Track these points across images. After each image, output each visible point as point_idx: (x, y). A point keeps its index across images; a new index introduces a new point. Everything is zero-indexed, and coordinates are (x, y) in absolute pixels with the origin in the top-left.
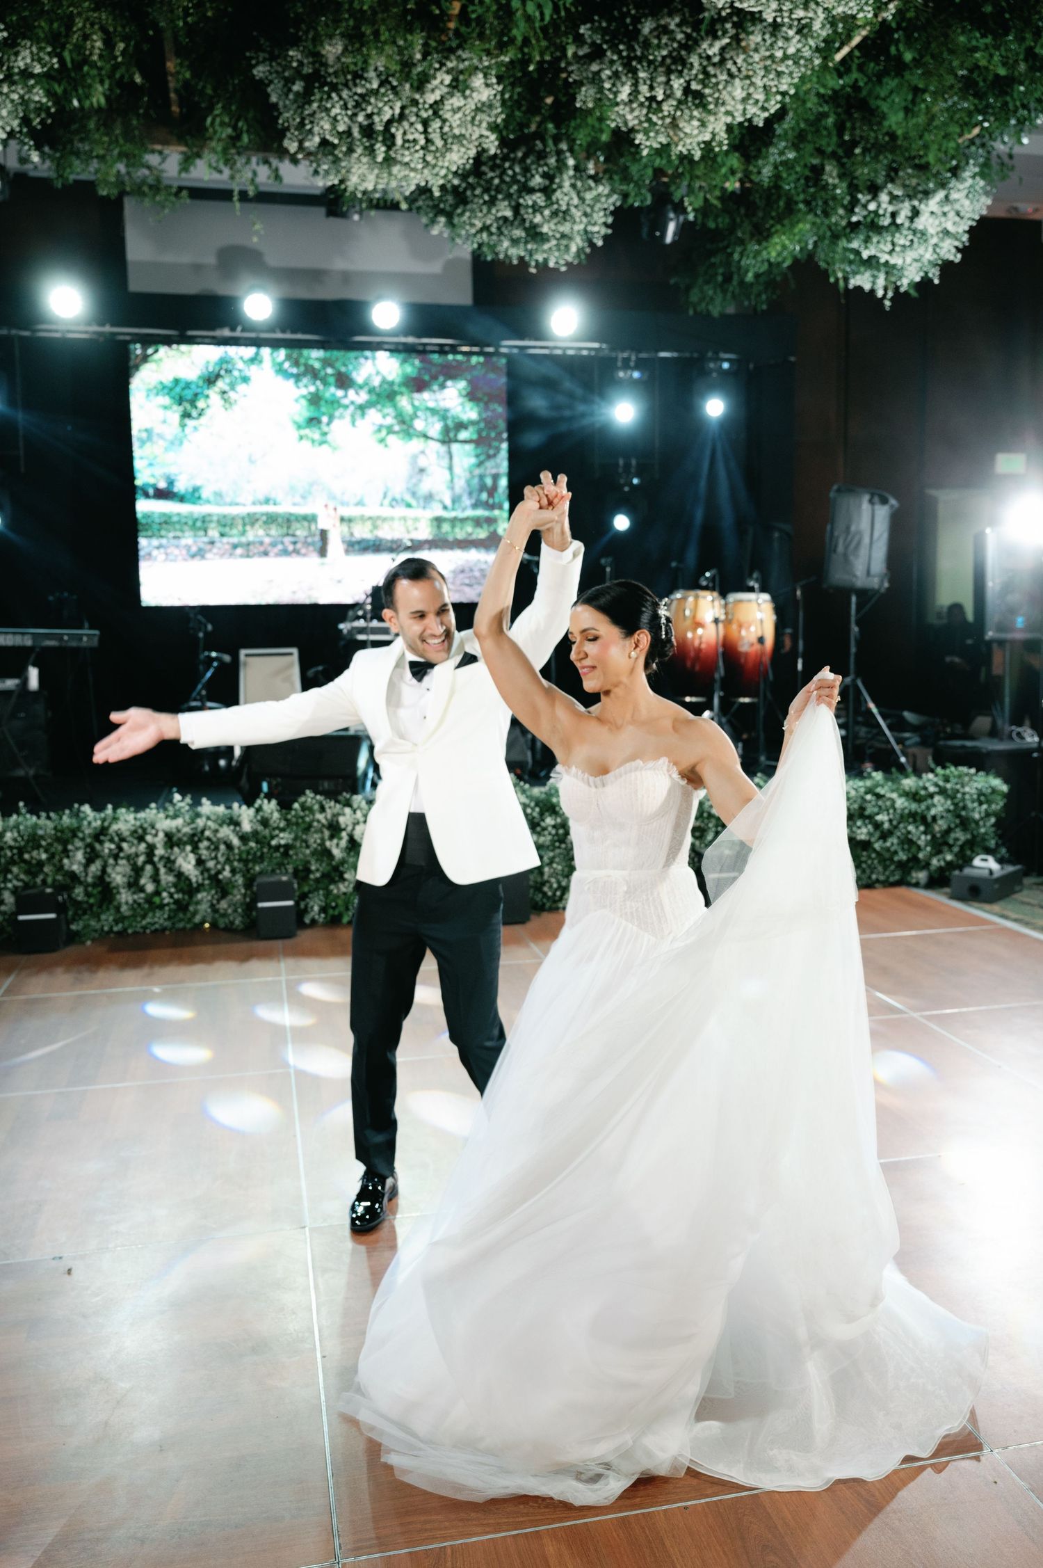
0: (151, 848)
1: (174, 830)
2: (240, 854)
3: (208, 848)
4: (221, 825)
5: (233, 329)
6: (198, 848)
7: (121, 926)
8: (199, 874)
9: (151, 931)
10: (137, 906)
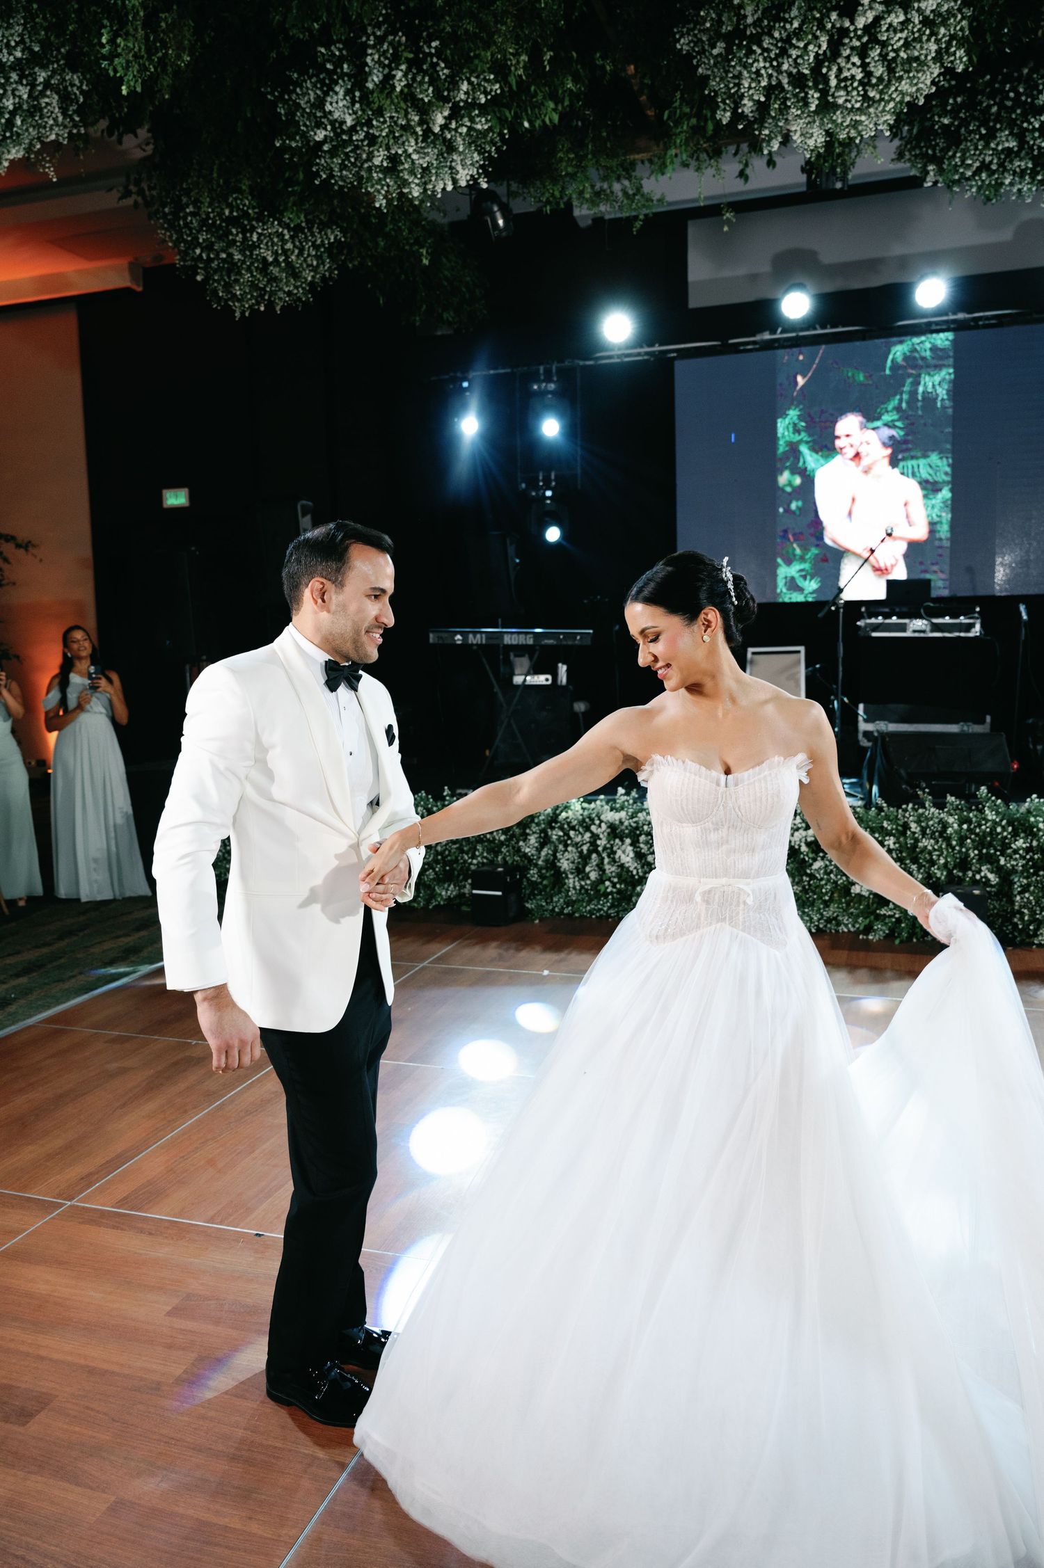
0: (595, 837)
1: (617, 822)
5: (773, 332)
6: (638, 841)
7: (570, 908)
8: (639, 867)
9: (597, 917)
10: (583, 891)
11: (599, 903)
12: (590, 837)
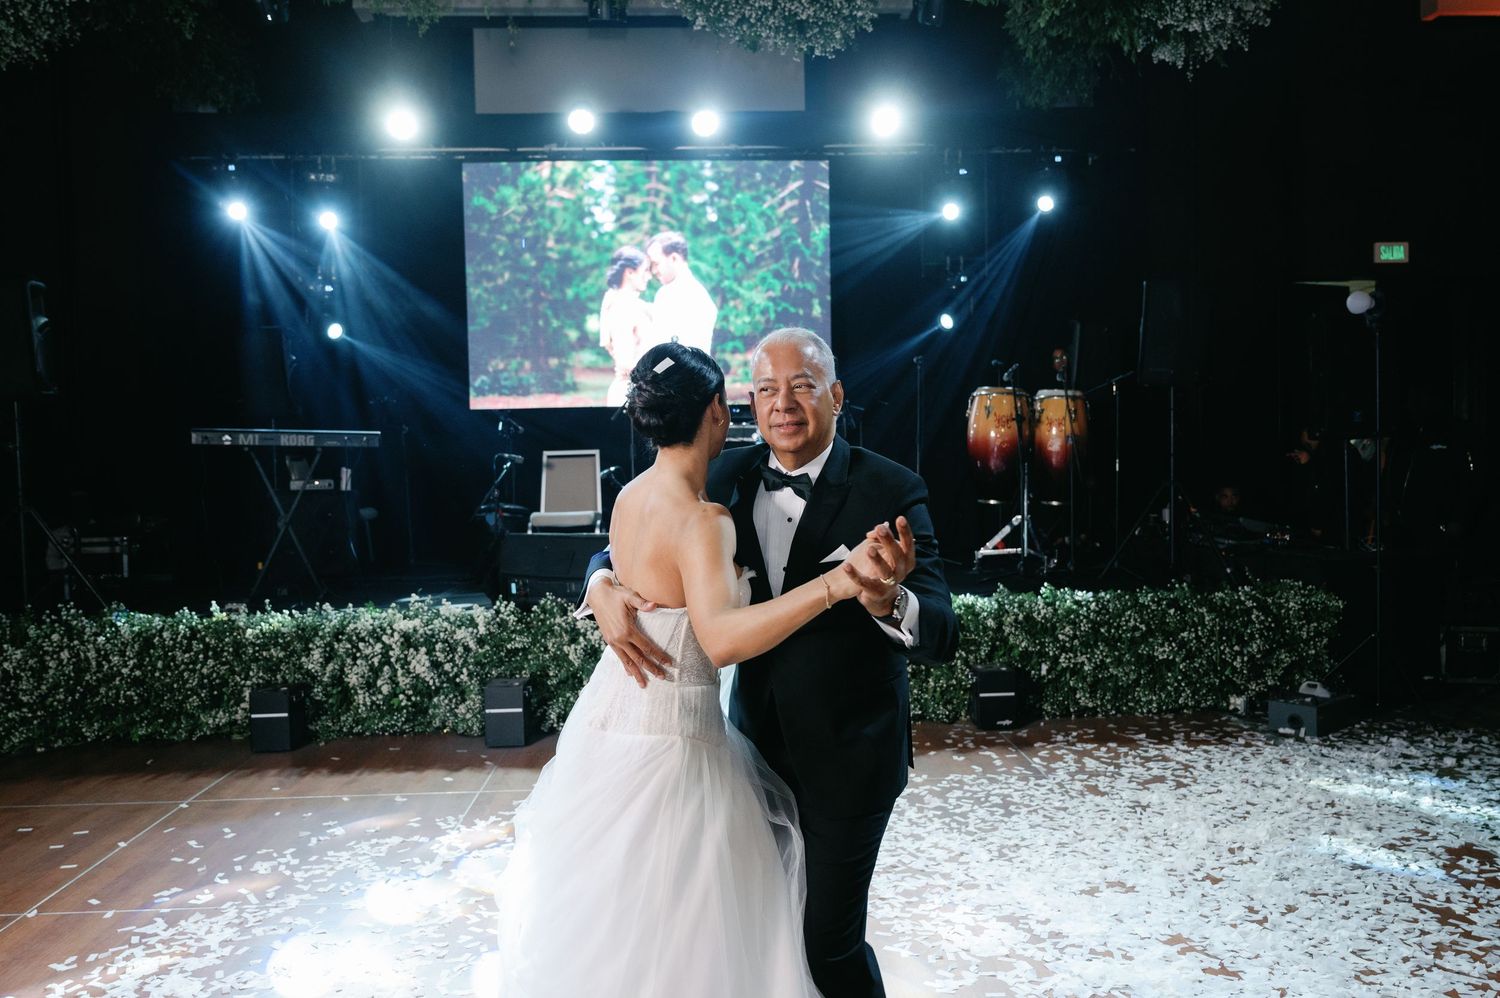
0: (387, 648)
1: (412, 631)
2: (475, 657)
3: (443, 651)
4: (459, 627)
5: (560, 144)
6: (434, 650)
7: (360, 727)
8: (436, 676)
9: (390, 734)
10: (374, 707)
11: (392, 719)
12: (382, 648)
